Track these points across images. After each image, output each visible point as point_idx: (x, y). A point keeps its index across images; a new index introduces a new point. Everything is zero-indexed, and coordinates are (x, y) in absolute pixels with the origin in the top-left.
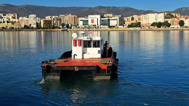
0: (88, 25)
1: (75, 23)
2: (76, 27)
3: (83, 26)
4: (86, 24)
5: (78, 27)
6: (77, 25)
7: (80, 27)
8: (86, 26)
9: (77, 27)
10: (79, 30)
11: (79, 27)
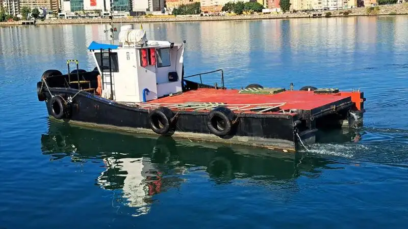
0: (83, 10)
1: (52, 7)
2: (56, 17)
3: (73, 14)
4: (80, 9)
5: (60, 15)
6: (57, 12)
7: (66, 16)
8: (78, 12)
9: (58, 16)
10: (63, 21)
11: (64, 15)
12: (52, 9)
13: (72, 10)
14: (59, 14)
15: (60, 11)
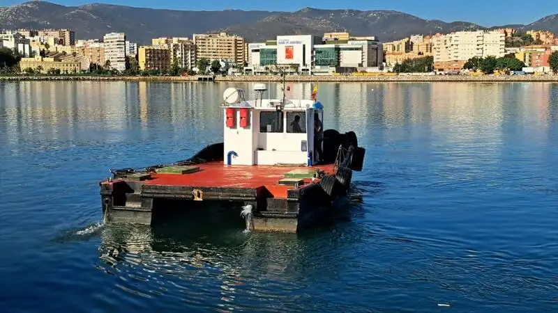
0: (276, 64)
1: (236, 59)
2: (240, 72)
3: (262, 69)
4: (271, 63)
5: (247, 70)
6: (242, 66)
7: (253, 71)
8: (269, 66)
9: (244, 71)
10: (249, 78)
11: (251, 70)
12: (236, 62)
13: (262, 64)
14: (245, 68)
15: (246, 65)
